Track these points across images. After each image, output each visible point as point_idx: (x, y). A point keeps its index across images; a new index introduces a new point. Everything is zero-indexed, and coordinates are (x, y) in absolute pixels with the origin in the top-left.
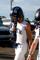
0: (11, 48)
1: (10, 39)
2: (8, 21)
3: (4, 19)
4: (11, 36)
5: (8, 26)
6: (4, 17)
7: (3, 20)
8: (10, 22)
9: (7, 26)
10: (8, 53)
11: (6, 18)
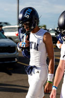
0: (16, 74)
1: (16, 59)
2: (12, 29)
3: (7, 27)
4: (18, 54)
5: (12, 38)
6: (6, 24)
7: (5, 28)
8: (16, 31)
9: (10, 38)
10: (12, 82)
11: (10, 25)
